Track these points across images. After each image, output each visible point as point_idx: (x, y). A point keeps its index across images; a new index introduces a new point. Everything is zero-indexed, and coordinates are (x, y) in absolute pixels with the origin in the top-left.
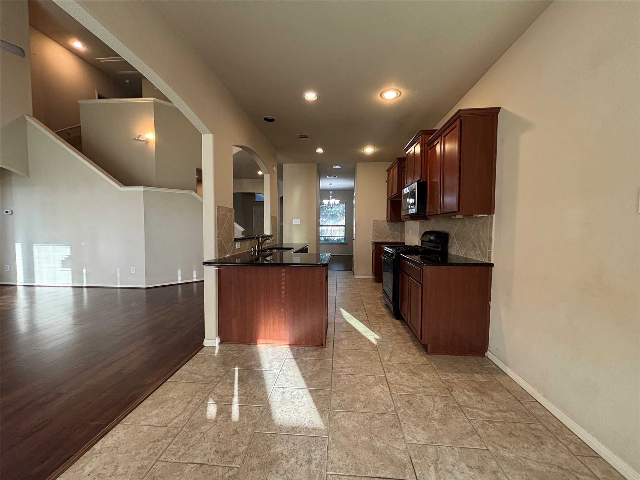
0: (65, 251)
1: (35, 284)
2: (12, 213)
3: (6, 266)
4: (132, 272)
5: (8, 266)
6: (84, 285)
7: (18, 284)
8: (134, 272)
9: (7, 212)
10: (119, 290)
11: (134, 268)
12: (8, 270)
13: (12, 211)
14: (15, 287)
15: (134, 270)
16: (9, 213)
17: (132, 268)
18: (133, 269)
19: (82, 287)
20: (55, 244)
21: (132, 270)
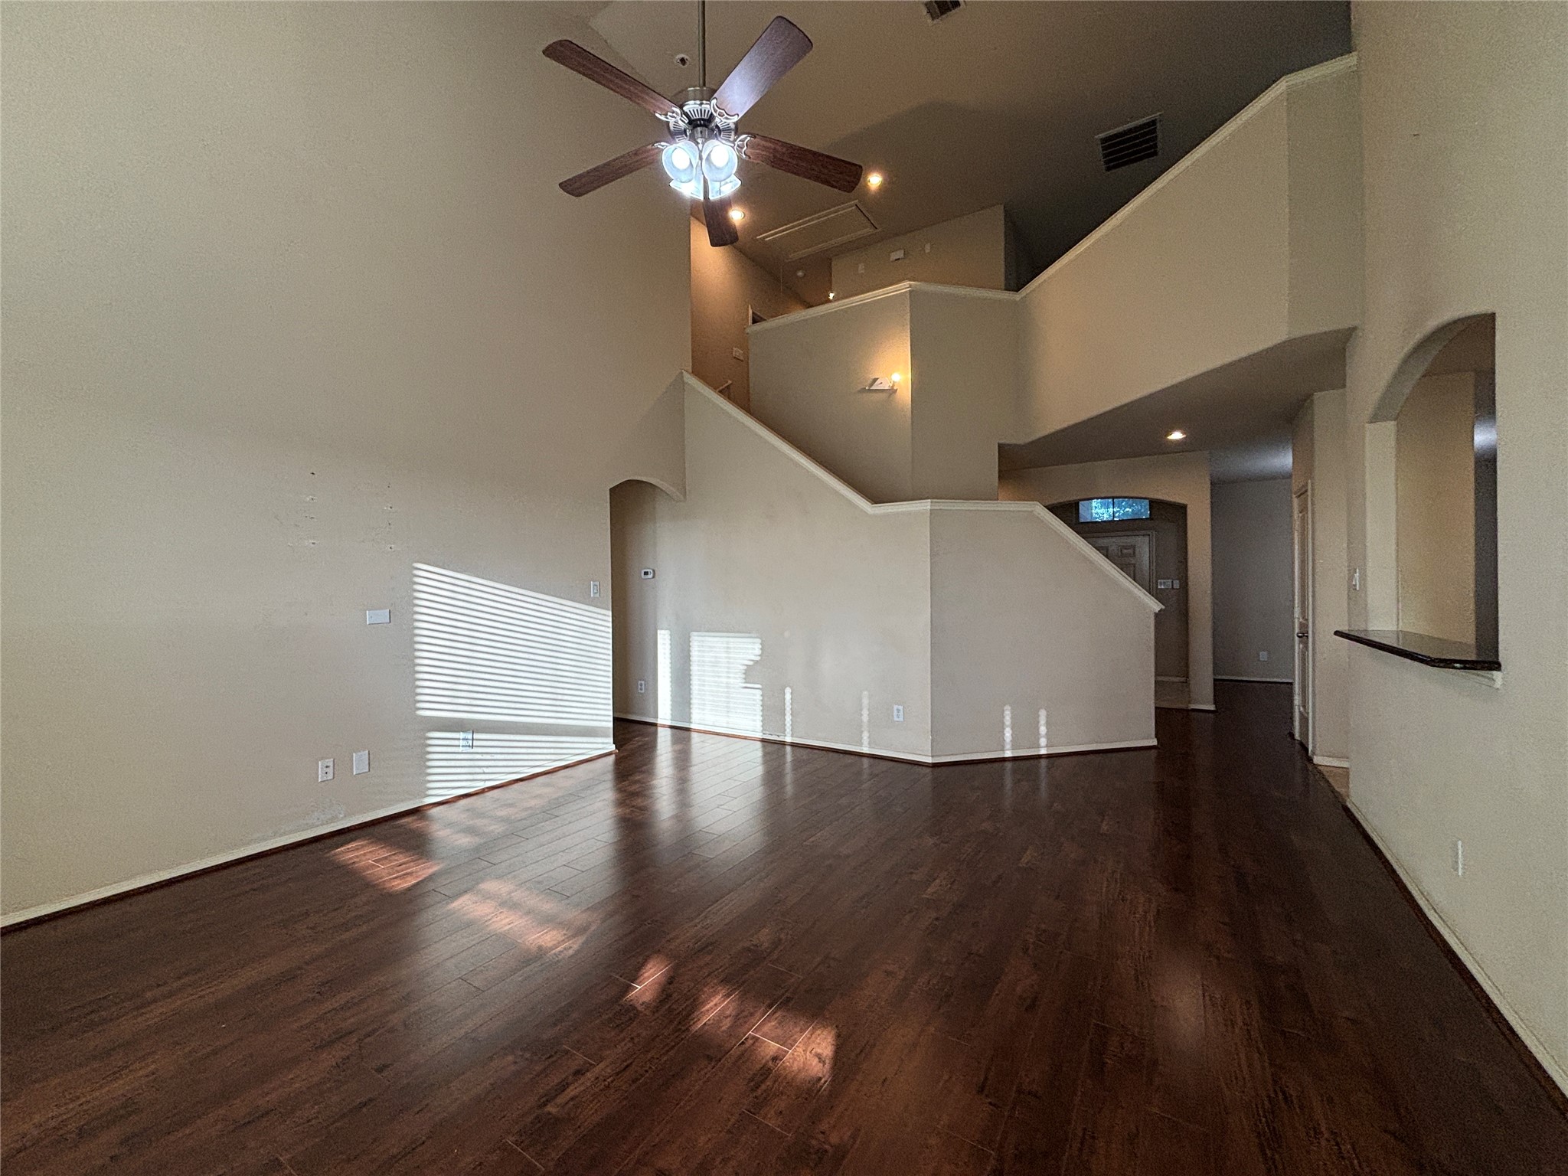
0: (749, 649)
1: (692, 726)
2: (654, 577)
3: (640, 682)
4: (896, 719)
5: (643, 682)
6: (788, 739)
7: (659, 722)
8: (901, 719)
9: (646, 573)
10: (865, 761)
11: (901, 708)
12: (643, 691)
13: (654, 571)
14: (653, 728)
15: (901, 713)
16: (650, 576)
17: (895, 707)
18: (898, 710)
19: (783, 744)
20: (731, 635)
21: (895, 713)
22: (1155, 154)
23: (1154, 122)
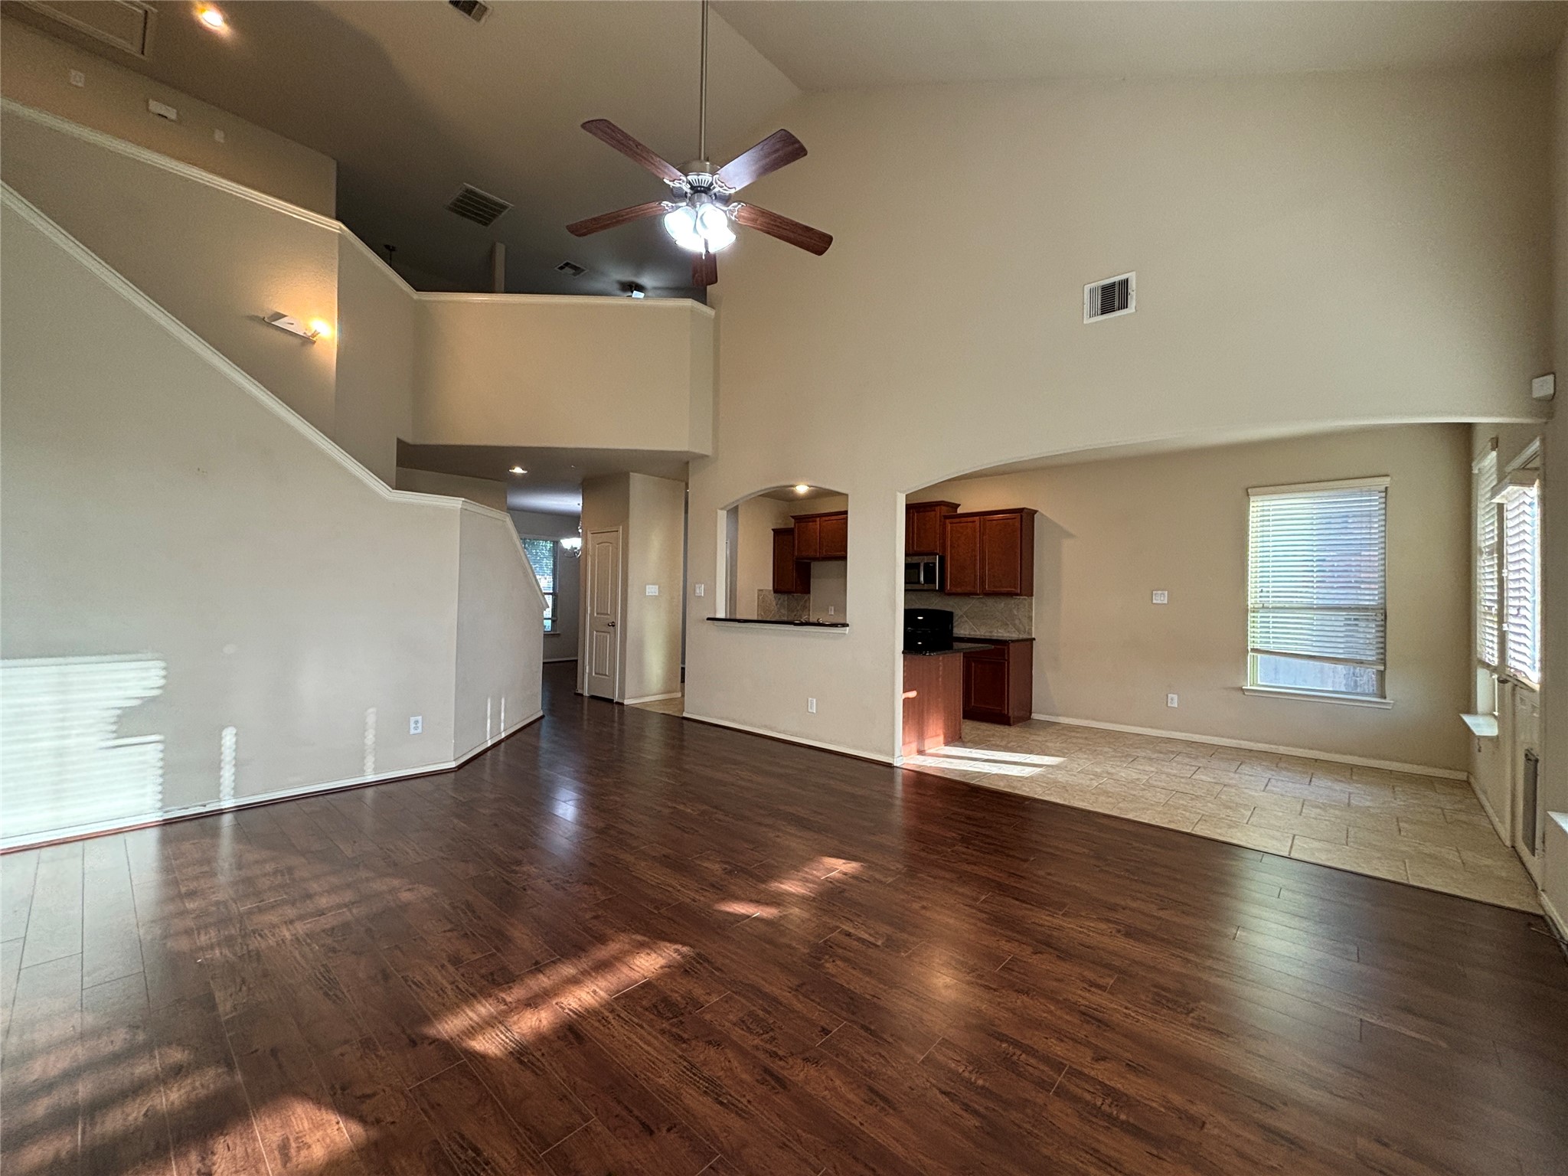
4: (412, 732)
6: (228, 804)
8: (419, 731)
11: (420, 718)
15: (420, 724)
18: (416, 722)
21: (412, 726)
22: (486, 224)
23: (504, 207)
